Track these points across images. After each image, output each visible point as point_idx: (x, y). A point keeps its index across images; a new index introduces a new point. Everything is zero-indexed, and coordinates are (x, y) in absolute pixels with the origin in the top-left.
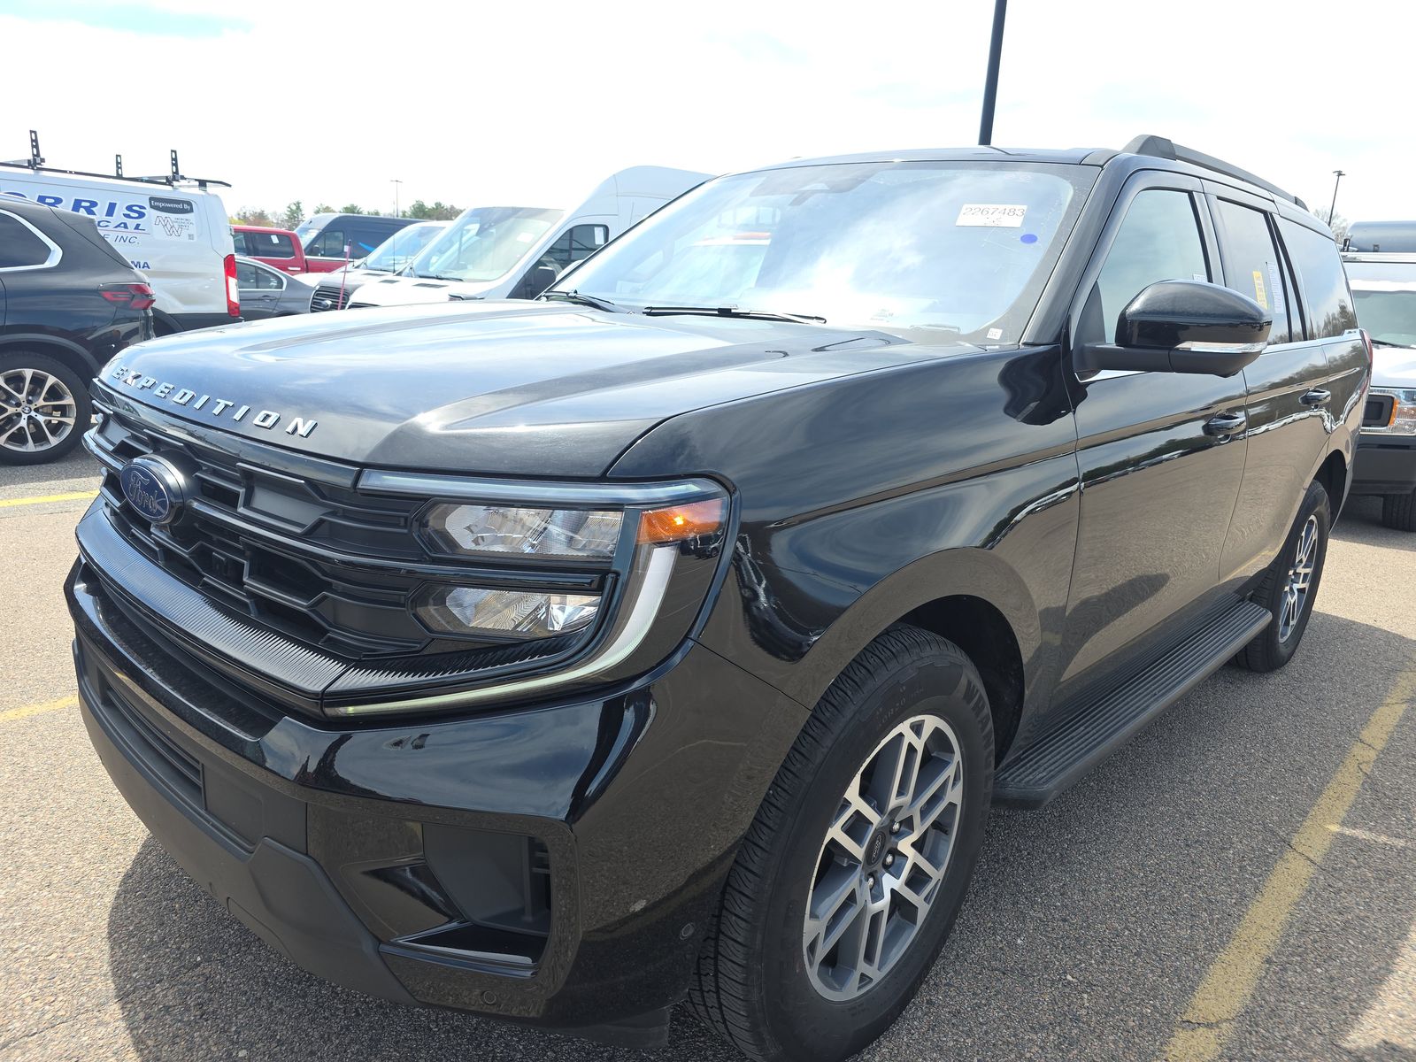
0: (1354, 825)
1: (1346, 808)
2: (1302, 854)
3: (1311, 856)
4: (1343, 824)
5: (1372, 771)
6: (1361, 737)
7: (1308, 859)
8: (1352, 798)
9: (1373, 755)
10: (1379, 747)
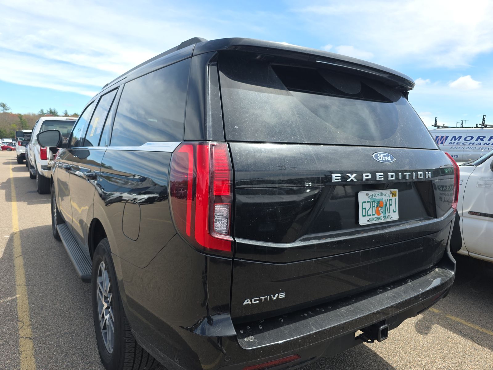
0: (13, 300)
1: (18, 304)
2: (22, 285)
3: (19, 286)
4: (16, 299)
5: (17, 324)
6: (31, 340)
7: (20, 285)
8: (18, 308)
9: (22, 334)
10: (21, 339)
